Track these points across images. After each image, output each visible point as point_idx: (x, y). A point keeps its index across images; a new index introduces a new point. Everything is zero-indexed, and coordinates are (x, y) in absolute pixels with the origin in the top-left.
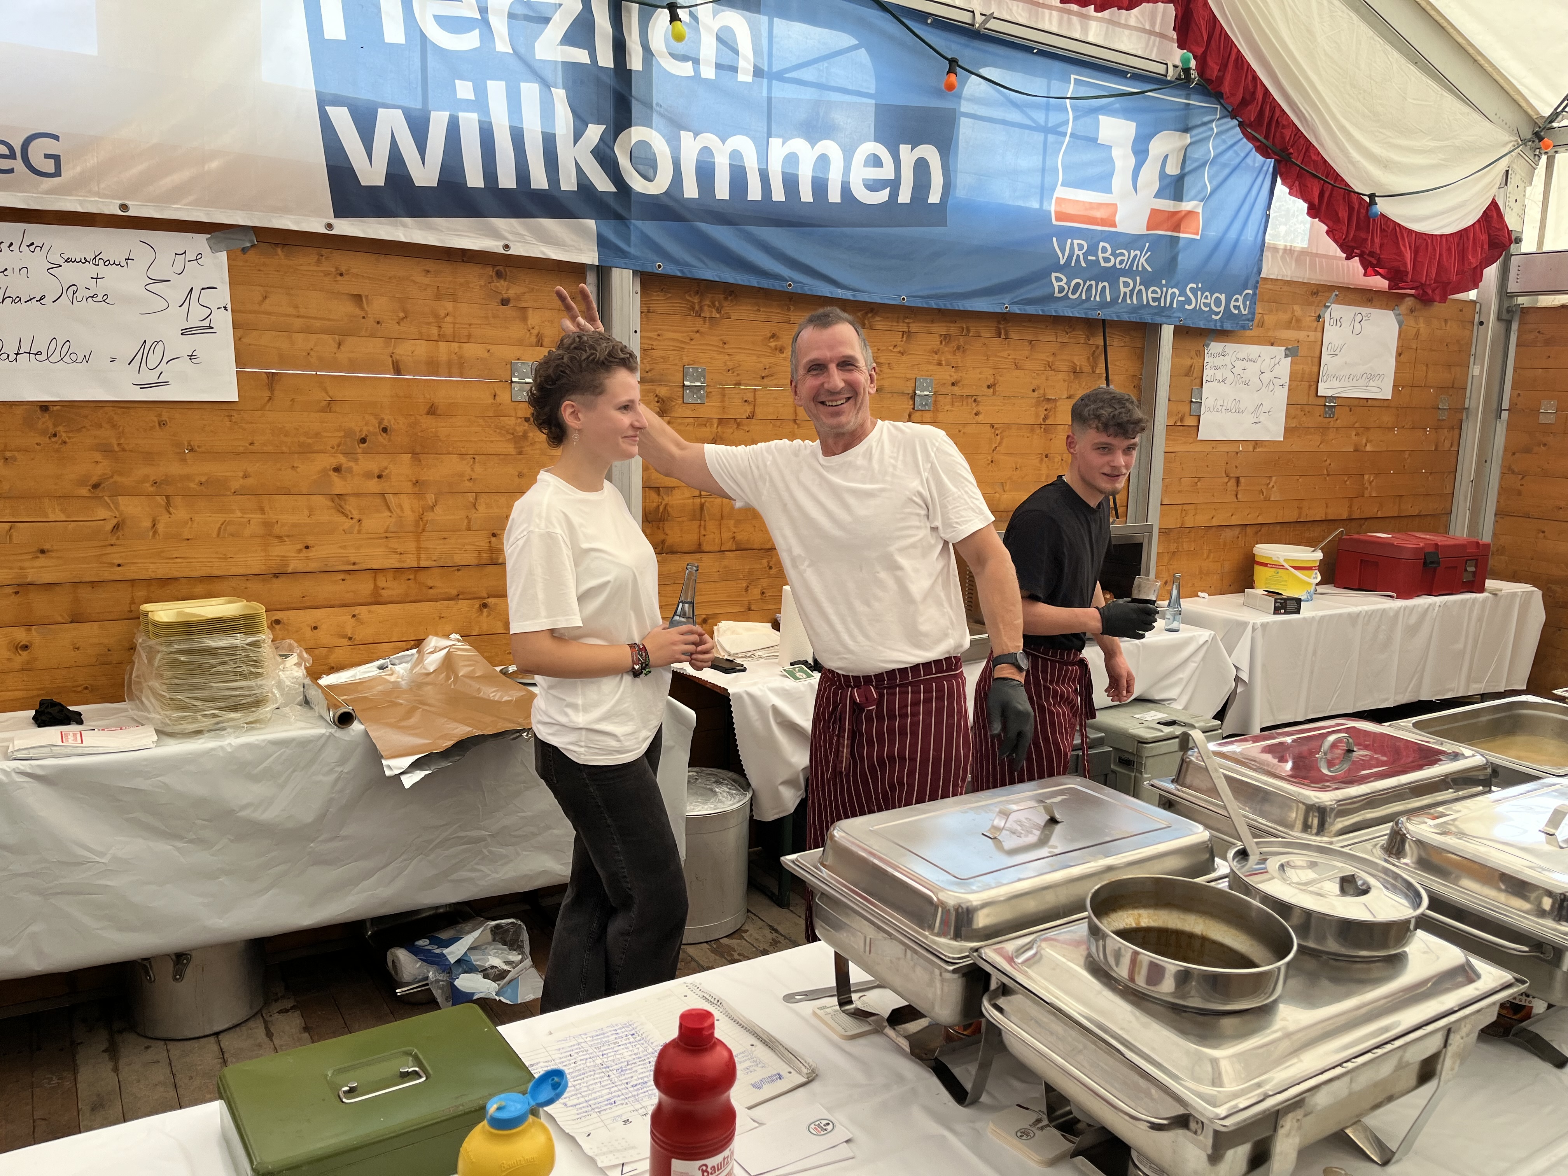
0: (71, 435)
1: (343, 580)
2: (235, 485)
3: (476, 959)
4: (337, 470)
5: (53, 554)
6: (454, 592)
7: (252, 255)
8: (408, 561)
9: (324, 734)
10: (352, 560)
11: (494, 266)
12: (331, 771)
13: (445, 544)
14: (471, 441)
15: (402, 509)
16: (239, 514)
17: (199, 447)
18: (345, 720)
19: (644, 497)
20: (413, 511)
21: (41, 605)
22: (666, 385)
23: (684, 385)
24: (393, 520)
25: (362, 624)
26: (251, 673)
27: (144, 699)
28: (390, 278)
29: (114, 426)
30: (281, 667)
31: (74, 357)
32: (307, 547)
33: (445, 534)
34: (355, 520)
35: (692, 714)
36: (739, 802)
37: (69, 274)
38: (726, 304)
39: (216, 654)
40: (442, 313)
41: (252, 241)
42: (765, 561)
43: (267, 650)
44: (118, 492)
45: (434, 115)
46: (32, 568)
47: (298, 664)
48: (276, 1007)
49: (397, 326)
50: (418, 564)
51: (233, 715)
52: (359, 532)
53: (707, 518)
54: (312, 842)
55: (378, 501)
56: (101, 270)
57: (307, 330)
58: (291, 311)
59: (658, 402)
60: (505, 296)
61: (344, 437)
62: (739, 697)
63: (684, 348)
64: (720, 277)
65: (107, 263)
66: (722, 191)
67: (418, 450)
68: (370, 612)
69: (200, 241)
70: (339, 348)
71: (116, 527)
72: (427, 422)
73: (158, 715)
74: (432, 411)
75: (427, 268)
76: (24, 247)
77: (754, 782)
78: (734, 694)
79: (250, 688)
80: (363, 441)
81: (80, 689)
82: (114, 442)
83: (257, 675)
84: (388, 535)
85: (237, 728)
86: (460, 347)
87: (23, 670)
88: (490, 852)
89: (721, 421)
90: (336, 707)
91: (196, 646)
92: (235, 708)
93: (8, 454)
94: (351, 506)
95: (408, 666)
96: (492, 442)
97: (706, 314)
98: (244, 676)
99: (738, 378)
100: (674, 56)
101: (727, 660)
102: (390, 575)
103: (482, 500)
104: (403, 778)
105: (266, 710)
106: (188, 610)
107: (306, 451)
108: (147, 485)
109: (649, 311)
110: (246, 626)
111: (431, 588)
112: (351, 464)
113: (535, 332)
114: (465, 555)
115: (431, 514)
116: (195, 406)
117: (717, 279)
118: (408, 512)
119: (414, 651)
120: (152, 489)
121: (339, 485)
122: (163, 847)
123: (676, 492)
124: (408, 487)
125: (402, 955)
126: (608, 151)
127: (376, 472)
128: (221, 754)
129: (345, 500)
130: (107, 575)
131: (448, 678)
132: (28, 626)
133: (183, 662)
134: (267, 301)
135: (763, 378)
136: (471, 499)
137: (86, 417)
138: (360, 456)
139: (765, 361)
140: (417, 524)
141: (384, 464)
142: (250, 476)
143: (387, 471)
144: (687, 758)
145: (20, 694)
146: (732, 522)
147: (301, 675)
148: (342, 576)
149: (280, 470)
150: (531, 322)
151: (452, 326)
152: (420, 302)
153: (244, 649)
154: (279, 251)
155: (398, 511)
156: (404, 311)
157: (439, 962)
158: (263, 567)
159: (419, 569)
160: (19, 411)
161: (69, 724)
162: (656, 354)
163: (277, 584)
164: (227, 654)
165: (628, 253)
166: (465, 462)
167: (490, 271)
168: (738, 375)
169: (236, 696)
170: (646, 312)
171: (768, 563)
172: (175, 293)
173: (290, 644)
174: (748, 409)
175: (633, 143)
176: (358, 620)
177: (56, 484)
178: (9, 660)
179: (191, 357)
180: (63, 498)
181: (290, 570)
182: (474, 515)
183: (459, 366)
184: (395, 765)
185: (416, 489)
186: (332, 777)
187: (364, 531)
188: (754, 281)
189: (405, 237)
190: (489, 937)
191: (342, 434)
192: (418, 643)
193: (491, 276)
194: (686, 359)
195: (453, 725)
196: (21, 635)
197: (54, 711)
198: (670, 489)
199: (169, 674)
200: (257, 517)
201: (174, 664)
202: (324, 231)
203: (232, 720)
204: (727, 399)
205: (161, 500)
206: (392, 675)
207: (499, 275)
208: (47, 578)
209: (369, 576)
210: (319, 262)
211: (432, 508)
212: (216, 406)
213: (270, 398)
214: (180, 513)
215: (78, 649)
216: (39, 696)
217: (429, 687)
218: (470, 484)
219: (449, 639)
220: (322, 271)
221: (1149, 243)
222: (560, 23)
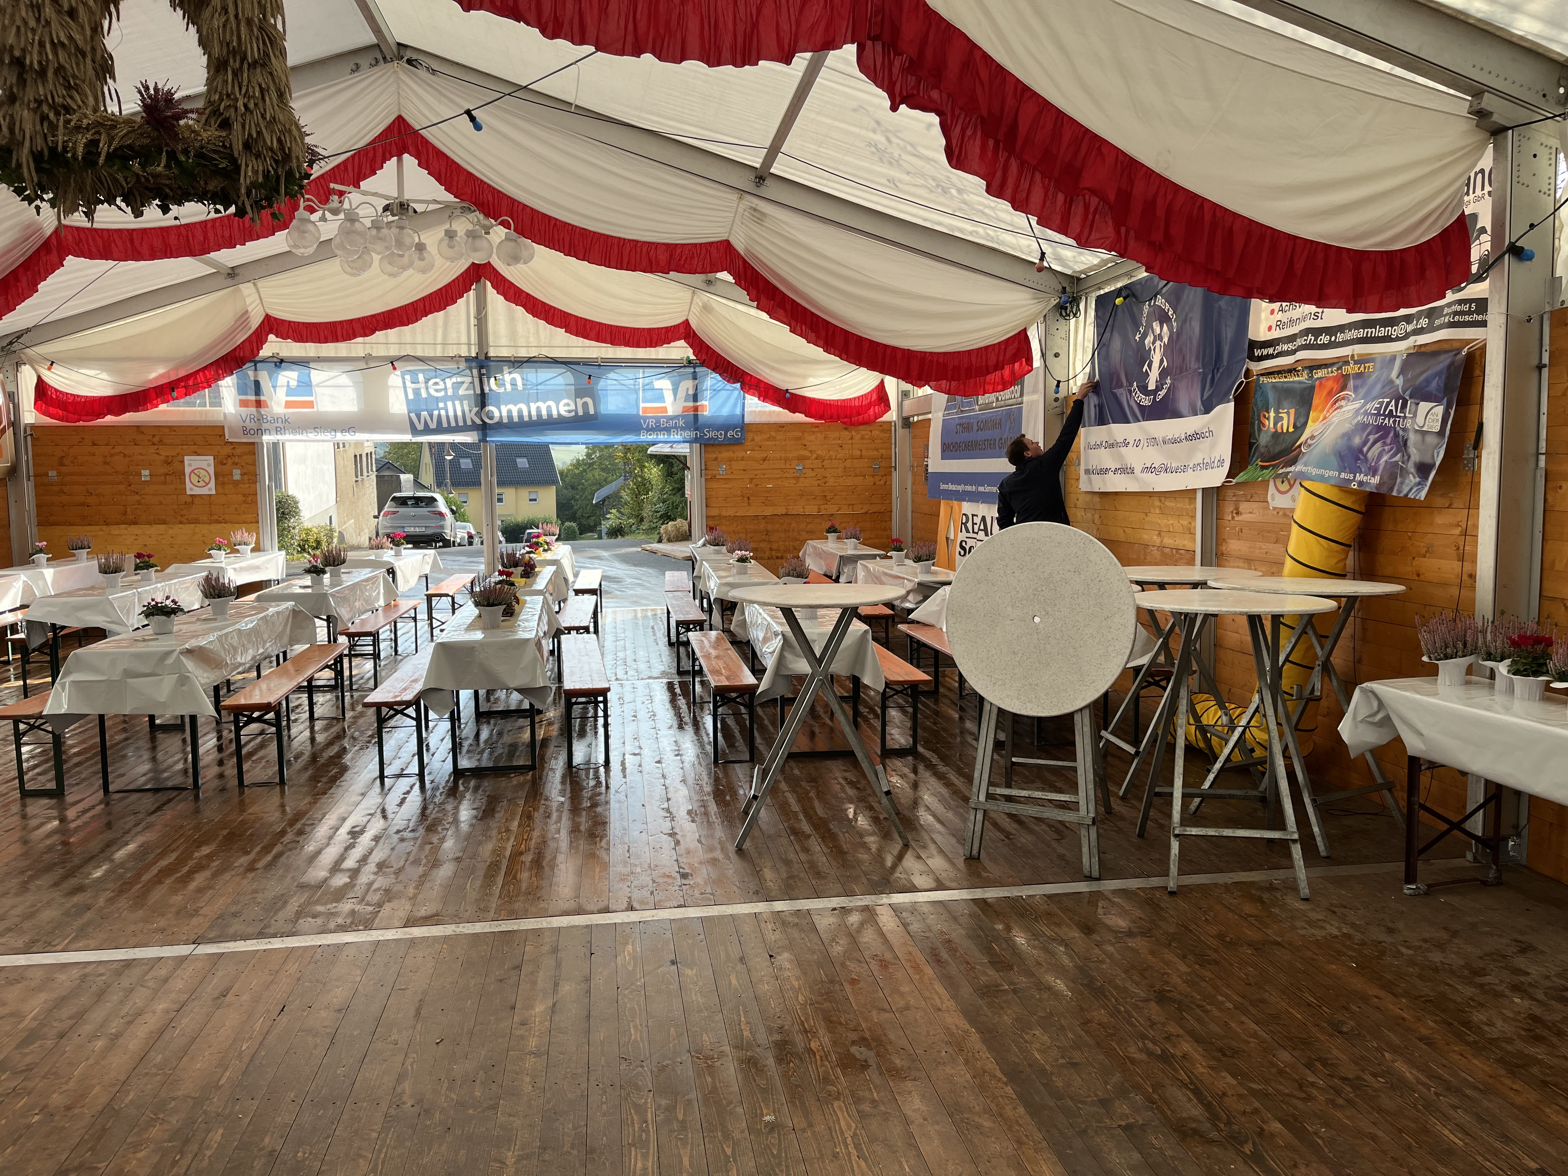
45: (434, 412)
66: (515, 419)
100: (500, 387)
126: (480, 413)
175: (487, 411)
221: (683, 417)
222: (465, 386)
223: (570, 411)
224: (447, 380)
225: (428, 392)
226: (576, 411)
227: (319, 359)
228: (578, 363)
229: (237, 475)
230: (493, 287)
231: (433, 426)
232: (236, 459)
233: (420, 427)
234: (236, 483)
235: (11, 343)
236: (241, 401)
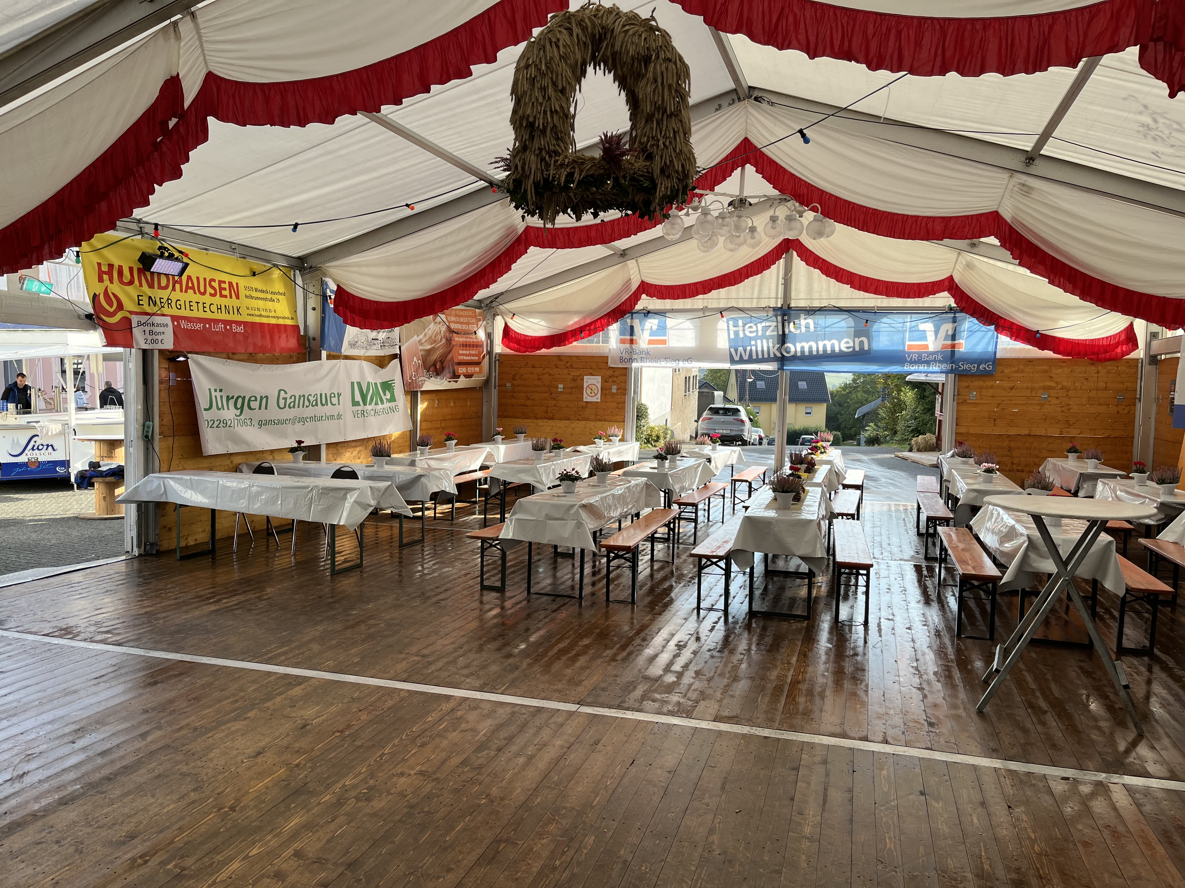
221: (941, 352)
222: (771, 328)
223: (848, 348)
224: (759, 325)
225: (744, 334)
226: (854, 348)
227: (672, 311)
228: (858, 311)
229: (614, 389)
230: (798, 255)
231: (746, 357)
232: (615, 379)
233: (737, 358)
234: (613, 395)
235: (492, 302)
236: (621, 340)
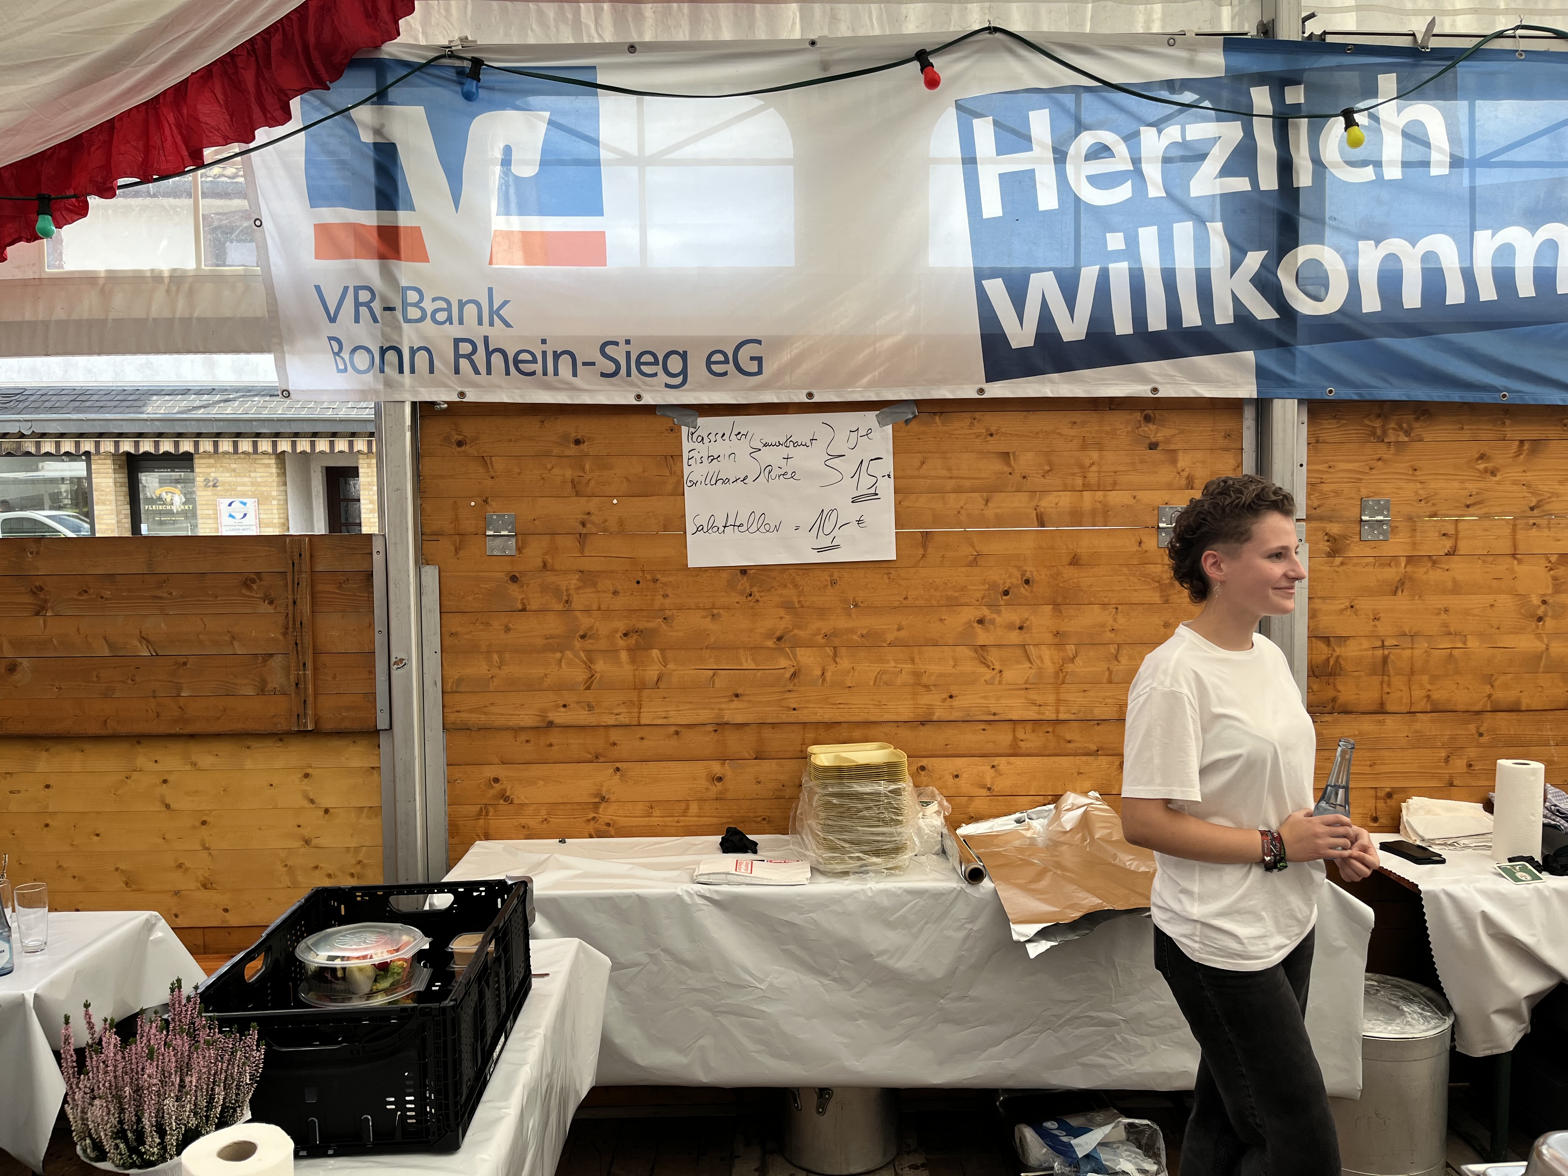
0: (762, 594)
1: (984, 730)
2: (890, 637)
3: (1105, 1157)
4: (981, 622)
5: (744, 698)
6: (1094, 748)
7: (913, 425)
8: (1047, 712)
9: (955, 889)
10: (993, 711)
11: (1142, 410)
12: (960, 928)
13: (1085, 697)
14: (1113, 591)
15: (1042, 660)
16: (893, 664)
17: (862, 602)
18: (975, 876)
19: (1310, 648)
20: (1054, 663)
21: (735, 742)
22: (1338, 522)
23: (1361, 520)
24: (1033, 671)
25: (1001, 775)
26: (892, 820)
27: (804, 837)
28: (1037, 433)
29: (796, 586)
30: (920, 815)
31: (767, 527)
32: (951, 697)
33: (1085, 686)
34: (996, 671)
35: (1369, 912)
36: (1435, 1028)
37: (768, 456)
38: (1416, 425)
39: (863, 799)
40: (1087, 462)
41: (913, 413)
42: (1472, 728)
43: (908, 798)
44: (797, 644)
45: (1084, 271)
46: (728, 709)
47: (938, 813)
48: (908, 1160)
49: (1043, 480)
50: (1057, 716)
51: (875, 860)
52: (1000, 683)
53: (1392, 672)
54: (943, 998)
55: (1019, 652)
56: (791, 451)
57: (958, 490)
58: (945, 473)
59: (1328, 541)
60: (1154, 440)
61: (988, 589)
62: (1434, 896)
63: (1361, 479)
64: (1408, 395)
65: (796, 445)
66: (1412, 298)
67: (1059, 601)
68: (1008, 763)
69: (871, 416)
70: (986, 504)
71: (794, 675)
72: (1070, 573)
73: (815, 852)
74: (1075, 561)
75: (1073, 420)
76: (733, 437)
77: (1457, 1006)
78: (1427, 893)
79: (891, 834)
80: (1006, 593)
81: (759, 819)
82: (796, 600)
83: (899, 822)
84: (1028, 686)
85: (877, 872)
86: (1105, 496)
87: (717, 799)
88: (1124, 1039)
89: (1410, 559)
90: (969, 861)
91: (846, 790)
92: (877, 853)
93: (715, 611)
94: (993, 656)
95: (1045, 821)
96: (1136, 590)
97: (1391, 437)
98: (886, 823)
99: (1434, 509)
100: (1351, 164)
101: (1419, 847)
102: (1029, 726)
103: (1125, 651)
104: (1029, 946)
105: (904, 858)
106: (844, 755)
107: (953, 604)
108: (819, 637)
109: (1317, 442)
110: (889, 774)
111: (1069, 742)
112: (995, 616)
113: (1185, 474)
114: (1106, 709)
115: (1071, 665)
116: (861, 566)
117: (1404, 398)
118: (1048, 663)
119: (1052, 806)
120: (822, 641)
121: (982, 637)
122: (811, 981)
123: (1350, 642)
124: (1049, 638)
125: (1029, 1134)
126: (1270, 276)
127: (1018, 624)
128: (863, 898)
129: (987, 651)
130: (784, 718)
131: (1084, 839)
132: (723, 760)
133: (835, 804)
134: (925, 466)
135: (1468, 506)
136: (1113, 651)
137: (775, 578)
138: (1003, 608)
139: (1472, 487)
140: (1057, 674)
141: (1026, 615)
142: (903, 628)
143: (1028, 623)
144: (1363, 964)
145: (715, 820)
146: (1425, 678)
147: (939, 823)
148: (983, 727)
149: (929, 622)
150: (1181, 464)
151: (1096, 474)
152: (1066, 454)
153: (886, 796)
154: (937, 418)
155: (1038, 662)
156: (1050, 464)
157: (1066, 1152)
158: (912, 715)
159: (1058, 722)
160: (724, 575)
161: (746, 852)
162: (1326, 488)
163: (924, 731)
164: (872, 800)
165: (1293, 381)
166: (1107, 612)
167: (1138, 416)
168: (1434, 505)
169: (878, 841)
170: (1314, 443)
171: (1478, 728)
172: (847, 466)
173: (933, 792)
174: (1448, 544)
175: (1299, 263)
176: (997, 771)
177: (750, 637)
178: (707, 789)
179: (859, 522)
180: (755, 649)
181: (935, 718)
182: (1115, 667)
183: (1104, 514)
184: (1021, 931)
185: (1057, 640)
186: (962, 934)
187: (1004, 682)
188: (1456, 396)
189: (1052, 392)
190: (1123, 1135)
191: (987, 586)
192: (1056, 799)
193: (1139, 421)
194: (1364, 492)
195: (1082, 894)
196: (716, 768)
197: (736, 838)
198: (1343, 639)
199: (822, 815)
200: (908, 667)
201: (828, 806)
202: (975, 396)
203: (875, 864)
204: (1418, 534)
205: (829, 651)
206: (1028, 830)
207: (1148, 419)
208: (739, 719)
209: (1008, 726)
210: (972, 425)
211: (1072, 660)
212: (878, 565)
213: (924, 556)
214: (845, 663)
215: (759, 783)
216: (727, 823)
217: (1065, 847)
218: (1112, 635)
219: (1087, 797)
220: (974, 433)
